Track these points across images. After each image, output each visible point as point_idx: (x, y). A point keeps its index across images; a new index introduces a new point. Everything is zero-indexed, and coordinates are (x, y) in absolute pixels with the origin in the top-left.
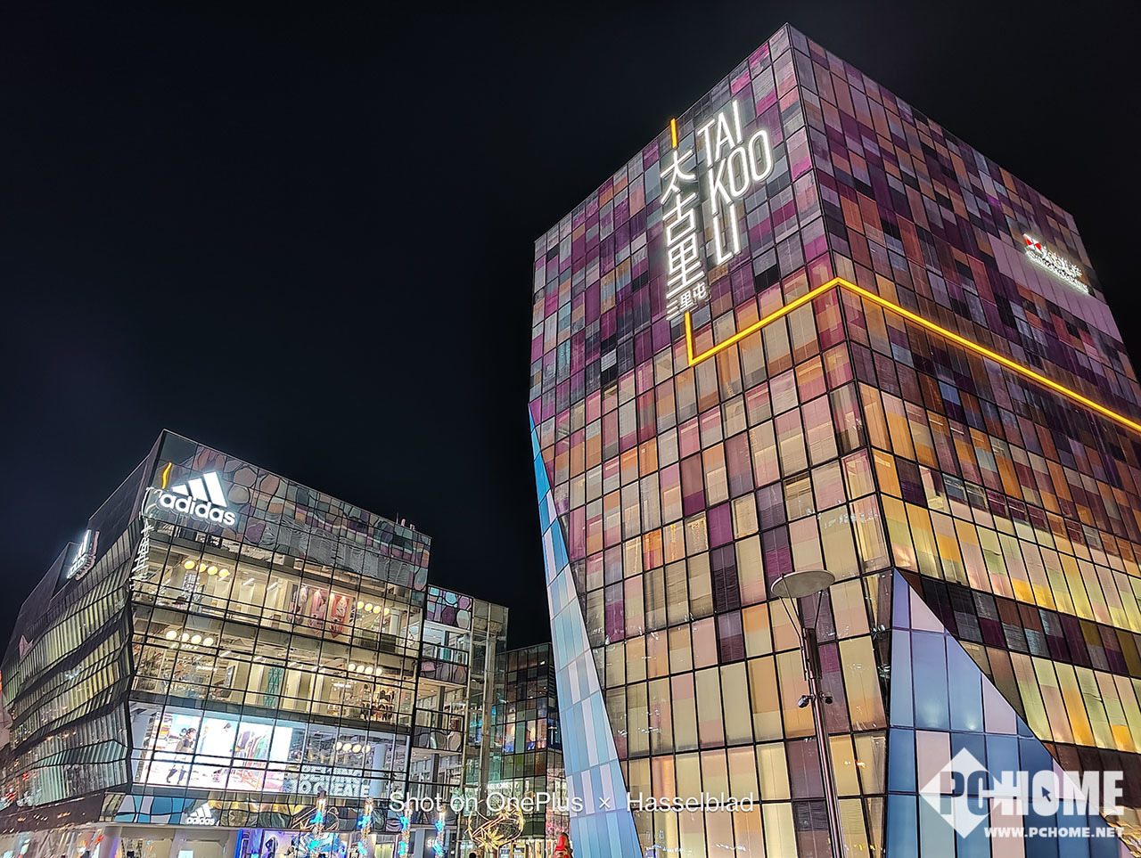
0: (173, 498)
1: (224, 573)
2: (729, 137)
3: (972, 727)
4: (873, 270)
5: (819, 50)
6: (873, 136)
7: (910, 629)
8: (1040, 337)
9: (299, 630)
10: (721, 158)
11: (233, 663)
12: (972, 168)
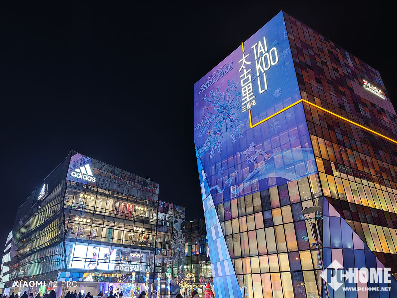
0: (75, 173)
1: (93, 198)
2: (263, 49)
3: (349, 247)
4: (313, 95)
5: (292, 19)
6: (312, 48)
7: (329, 216)
8: (368, 115)
9: (118, 216)
10: (260, 57)
11: (96, 228)
12: (345, 57)
